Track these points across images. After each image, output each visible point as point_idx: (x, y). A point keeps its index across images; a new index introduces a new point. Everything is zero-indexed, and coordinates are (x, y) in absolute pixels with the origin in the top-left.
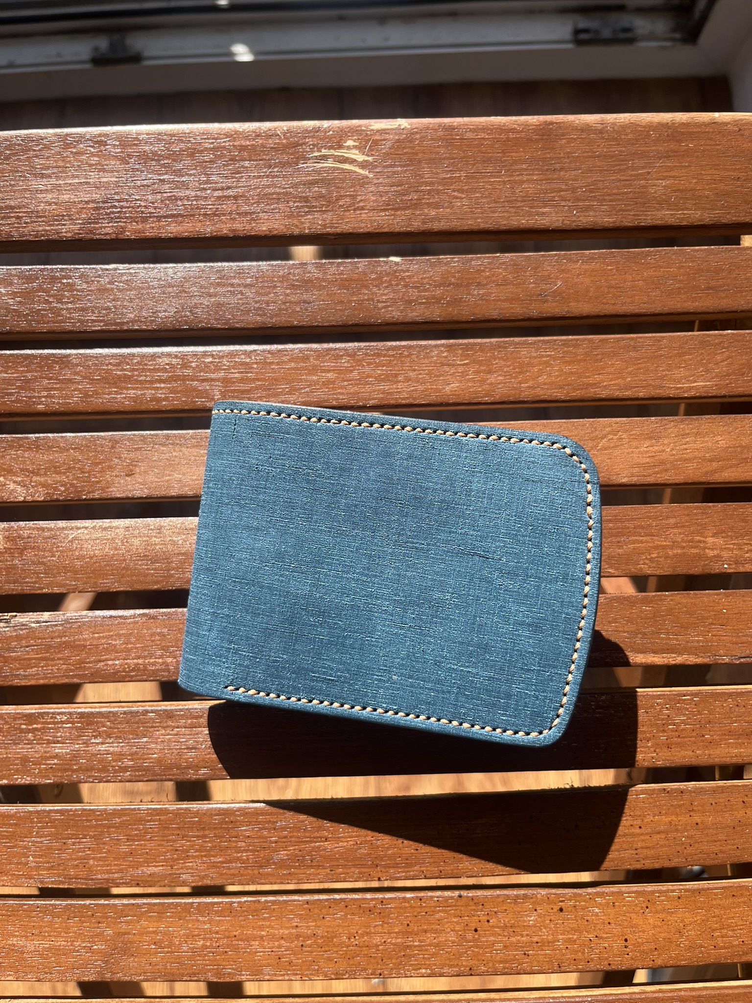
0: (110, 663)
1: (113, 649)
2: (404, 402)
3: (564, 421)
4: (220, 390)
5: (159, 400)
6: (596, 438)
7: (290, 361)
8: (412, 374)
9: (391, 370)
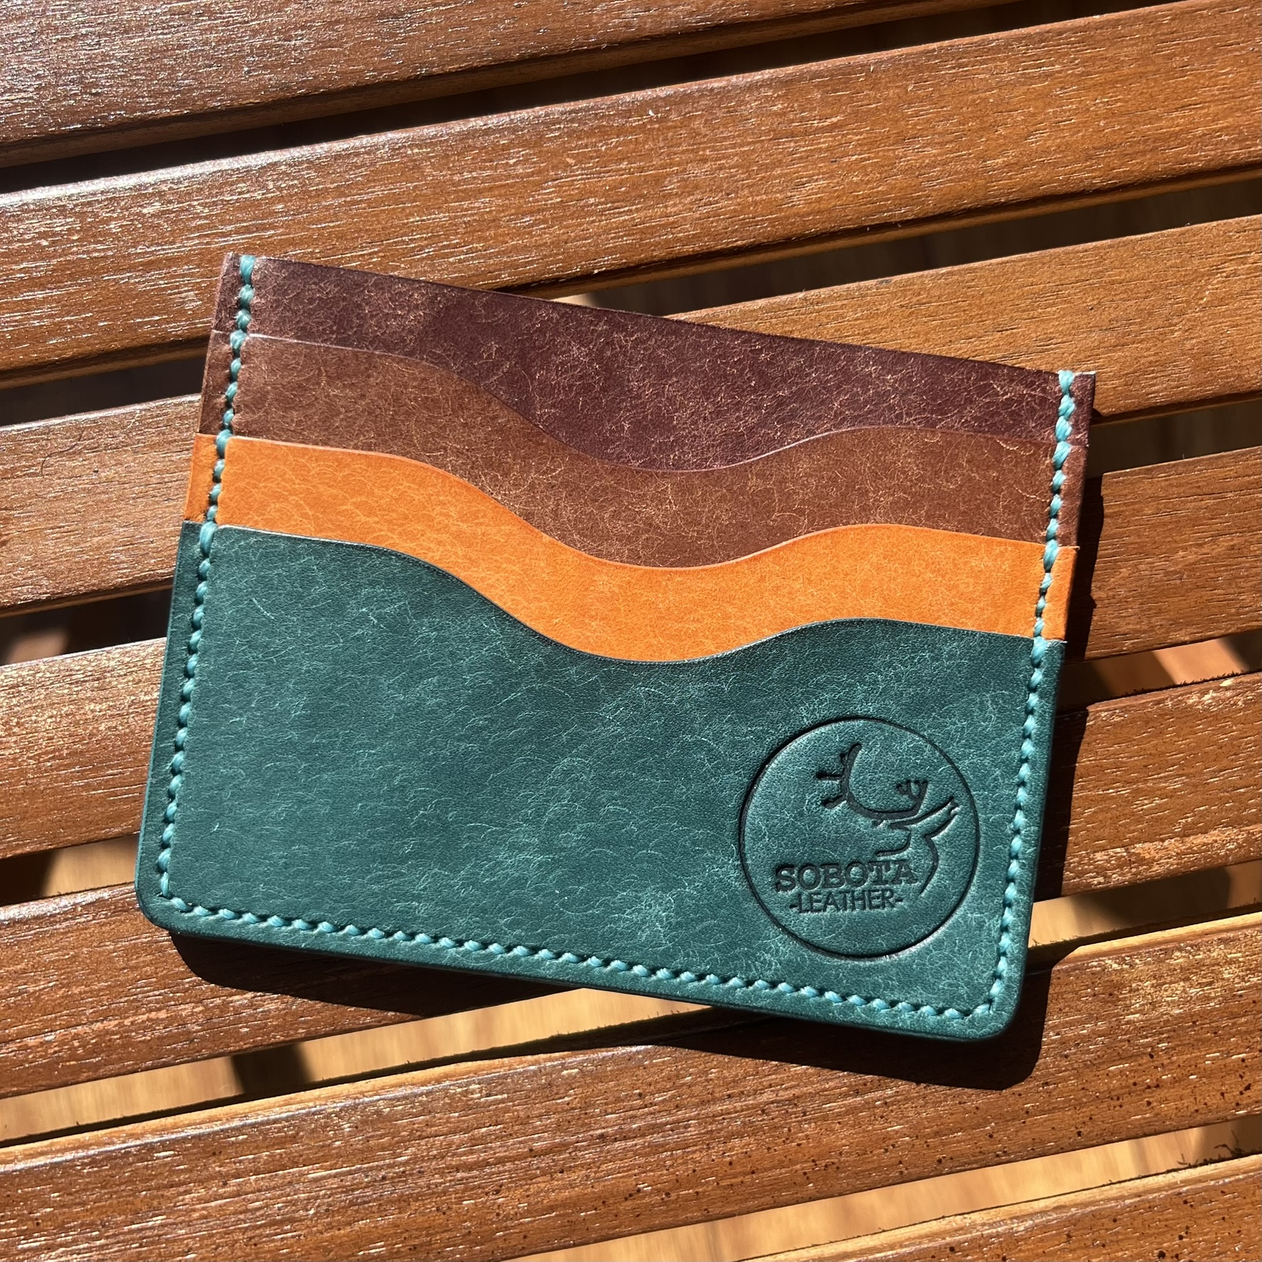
0: (31, 1041)
1: (35, 1006)
2: (689, 249)
3: (1108, 242)
4: (197, 287)
5: (37, 337)
6: (1198, 275)
7: (369, 181)
8: (698, 172)
9: (641, 169)
